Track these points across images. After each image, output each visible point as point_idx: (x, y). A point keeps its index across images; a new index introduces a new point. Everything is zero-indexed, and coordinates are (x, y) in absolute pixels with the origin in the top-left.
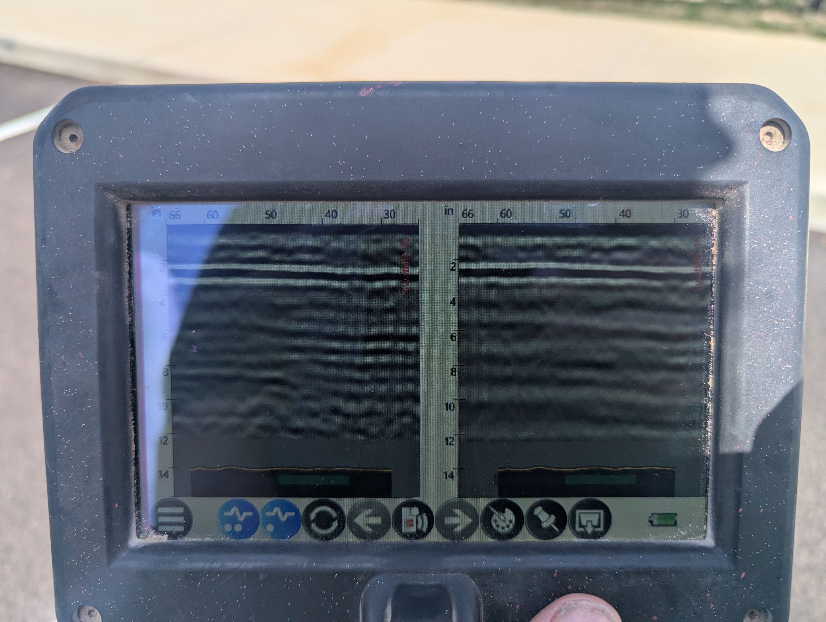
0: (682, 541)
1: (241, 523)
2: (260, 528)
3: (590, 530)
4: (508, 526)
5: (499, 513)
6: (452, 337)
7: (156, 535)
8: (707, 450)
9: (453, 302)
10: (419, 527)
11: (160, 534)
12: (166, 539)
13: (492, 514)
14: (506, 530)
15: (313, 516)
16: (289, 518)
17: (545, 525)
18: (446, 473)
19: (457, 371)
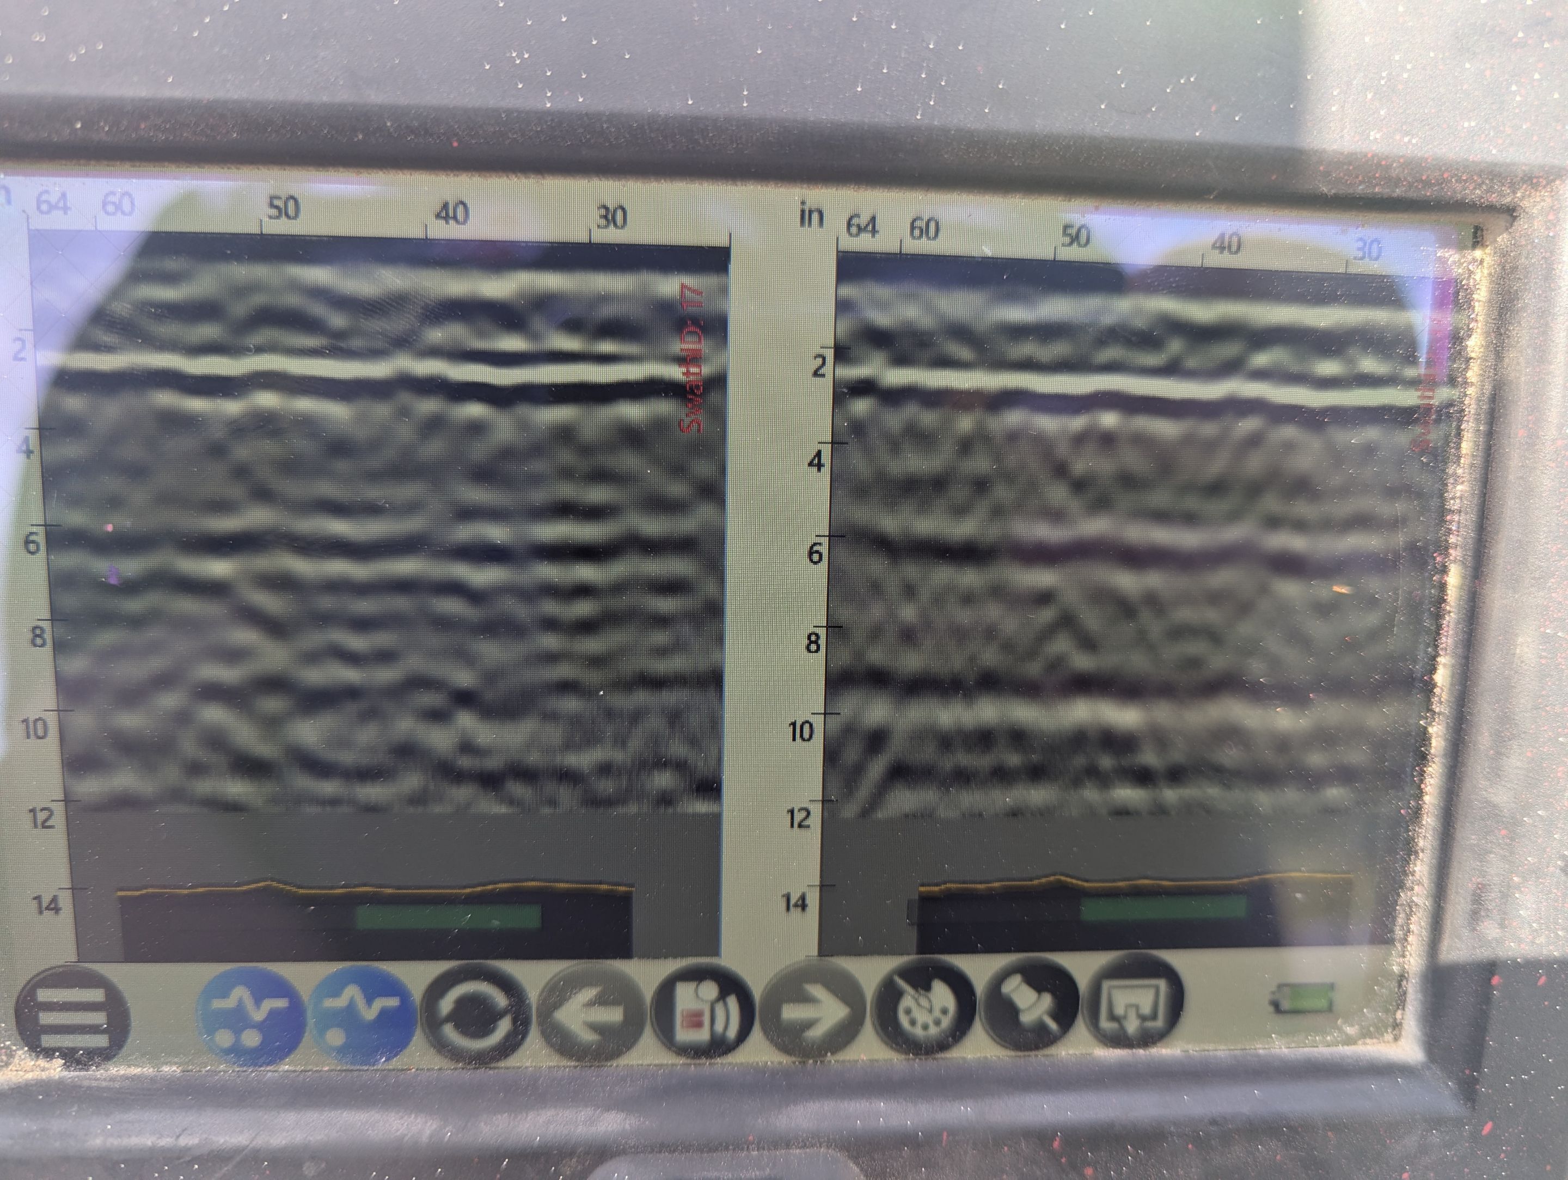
0: (1346, 1048)
1: (260, 1027)
2: (307, 1038)
3: (1132, 1026)
4: (937, 1023)
5: (917, 991)
6: (811, 553)
7: (32, 1060)
8: (1418, 836)
9: (816, 461)
10: (719, 1027)
11: (41, 1057)
12: (60, 1069)
13: (899, 994)
14: (933, 1031)
15: (446, 1005)
16: (384, 1013)
17: (1027, 1018)
18: (788, 898)
19: (822, 642)
